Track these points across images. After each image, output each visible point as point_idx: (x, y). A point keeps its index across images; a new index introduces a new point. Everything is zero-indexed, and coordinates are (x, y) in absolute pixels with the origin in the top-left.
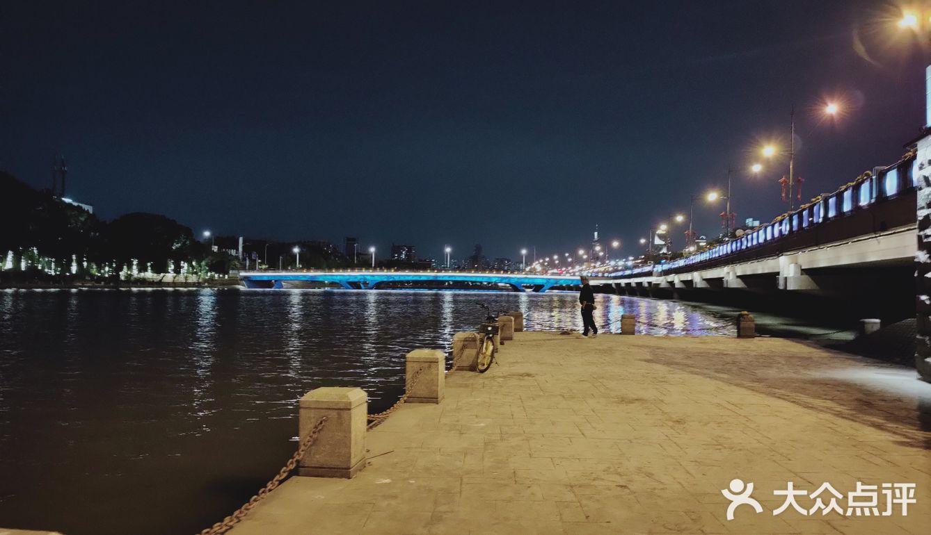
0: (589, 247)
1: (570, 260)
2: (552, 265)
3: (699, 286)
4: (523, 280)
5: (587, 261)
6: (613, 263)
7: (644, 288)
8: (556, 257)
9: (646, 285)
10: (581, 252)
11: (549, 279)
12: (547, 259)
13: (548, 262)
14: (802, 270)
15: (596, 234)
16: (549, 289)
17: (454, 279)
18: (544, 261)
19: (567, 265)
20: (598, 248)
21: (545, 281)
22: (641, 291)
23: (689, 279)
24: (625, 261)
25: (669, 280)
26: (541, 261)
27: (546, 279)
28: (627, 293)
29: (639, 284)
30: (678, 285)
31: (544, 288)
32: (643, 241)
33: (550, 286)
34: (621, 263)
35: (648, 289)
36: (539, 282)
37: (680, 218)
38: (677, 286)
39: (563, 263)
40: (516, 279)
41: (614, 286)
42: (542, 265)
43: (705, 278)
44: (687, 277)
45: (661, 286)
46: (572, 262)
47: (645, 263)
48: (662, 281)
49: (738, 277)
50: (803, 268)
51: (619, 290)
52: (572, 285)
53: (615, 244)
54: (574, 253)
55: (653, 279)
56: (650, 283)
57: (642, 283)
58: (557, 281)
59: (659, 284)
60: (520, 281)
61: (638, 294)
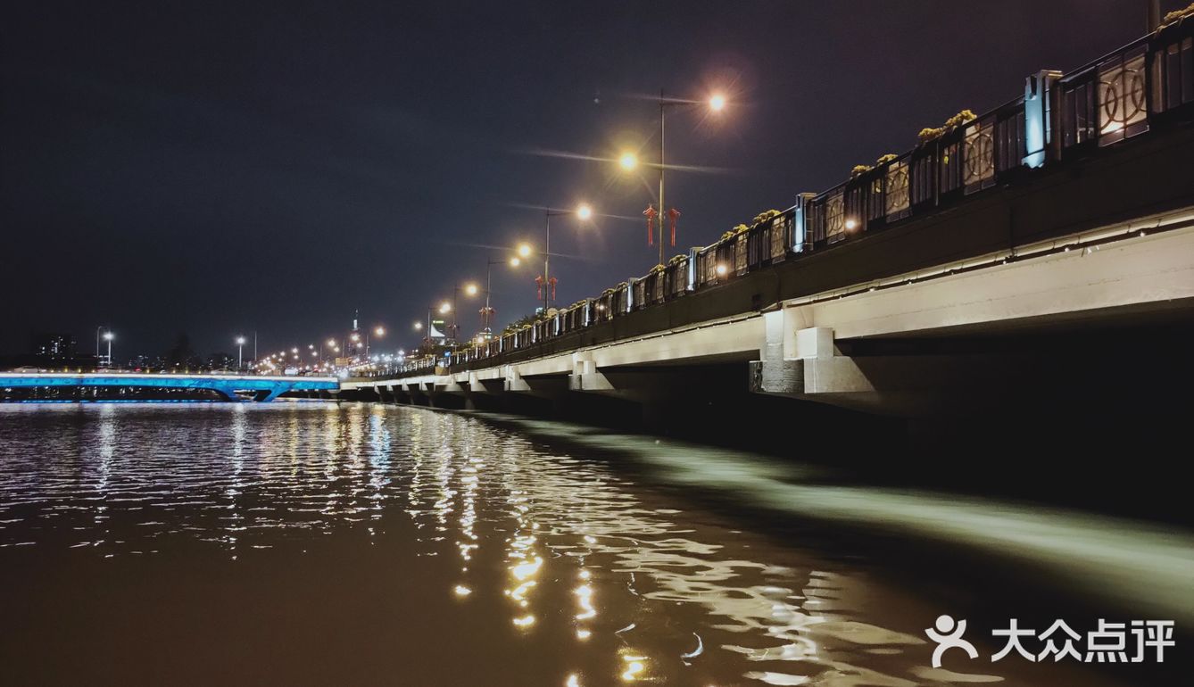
0: (343, 338)
1: (315, 354)
2: (289, 361)
3: (514, 388)
4: (236, 384)
5: (339, 355)
6: (376, 358)
7: (422, 392)
8: (295, 350)
9: (424, 388)
10: (332, 343)
11: (279, 382)
12: (283, 354)
13: (283, 358)
14: (837, 342)
15: (355, 321)
16: (280, 396)
17: (136, 383)
18: (279, 356)
19: (312, 361)
20: (355, 338)
21: (272, 385)
22: (416, 397)
23: (495, 376)
24: (394, 356)
25: (460, 380)
26: (274, 356)
27: (275, 381)
28: (396, 400)
29: (414, 387)
30: (475, 387)
31: (270, 396)
32: (418, 326)
33: (280, 391)
34: (387, 358)
35: (427, 394)
36: (263, 386)
37: (472, 290)
38: (474, 389)
39: (306, 358)
40: (224, 383)
41: (376, 390)
42: (274, 361)
43: (522, 374)
44: (491, 373)
45: (448, 389)
46: (318, 357)
47: (420, 356)
48: (449, 382)
49: (599, 370)
50: (839, 337)
51: (384, 396)
52: (317, 390)
53: (380, 332)
54: (320, 346)
55: (436, 380)
56: (430, 385)
57: (418, 385)
58: (292, 384)
59: (444, 387)
60: (230, 385)
61: (412, 401)
